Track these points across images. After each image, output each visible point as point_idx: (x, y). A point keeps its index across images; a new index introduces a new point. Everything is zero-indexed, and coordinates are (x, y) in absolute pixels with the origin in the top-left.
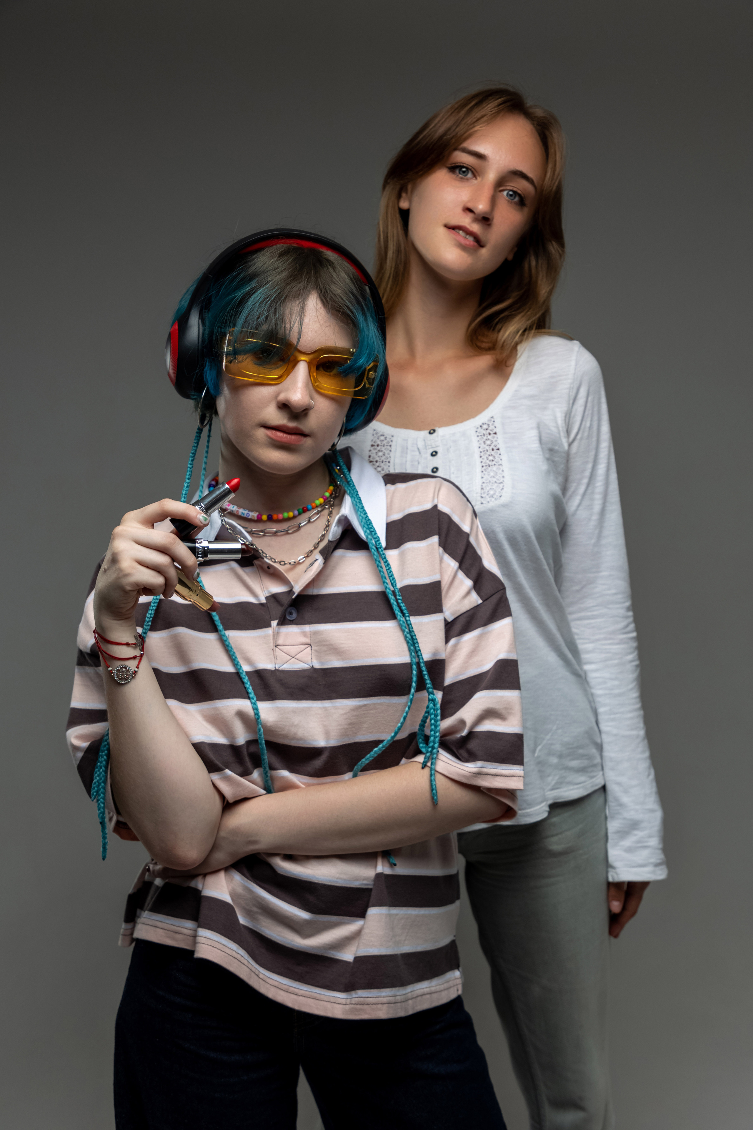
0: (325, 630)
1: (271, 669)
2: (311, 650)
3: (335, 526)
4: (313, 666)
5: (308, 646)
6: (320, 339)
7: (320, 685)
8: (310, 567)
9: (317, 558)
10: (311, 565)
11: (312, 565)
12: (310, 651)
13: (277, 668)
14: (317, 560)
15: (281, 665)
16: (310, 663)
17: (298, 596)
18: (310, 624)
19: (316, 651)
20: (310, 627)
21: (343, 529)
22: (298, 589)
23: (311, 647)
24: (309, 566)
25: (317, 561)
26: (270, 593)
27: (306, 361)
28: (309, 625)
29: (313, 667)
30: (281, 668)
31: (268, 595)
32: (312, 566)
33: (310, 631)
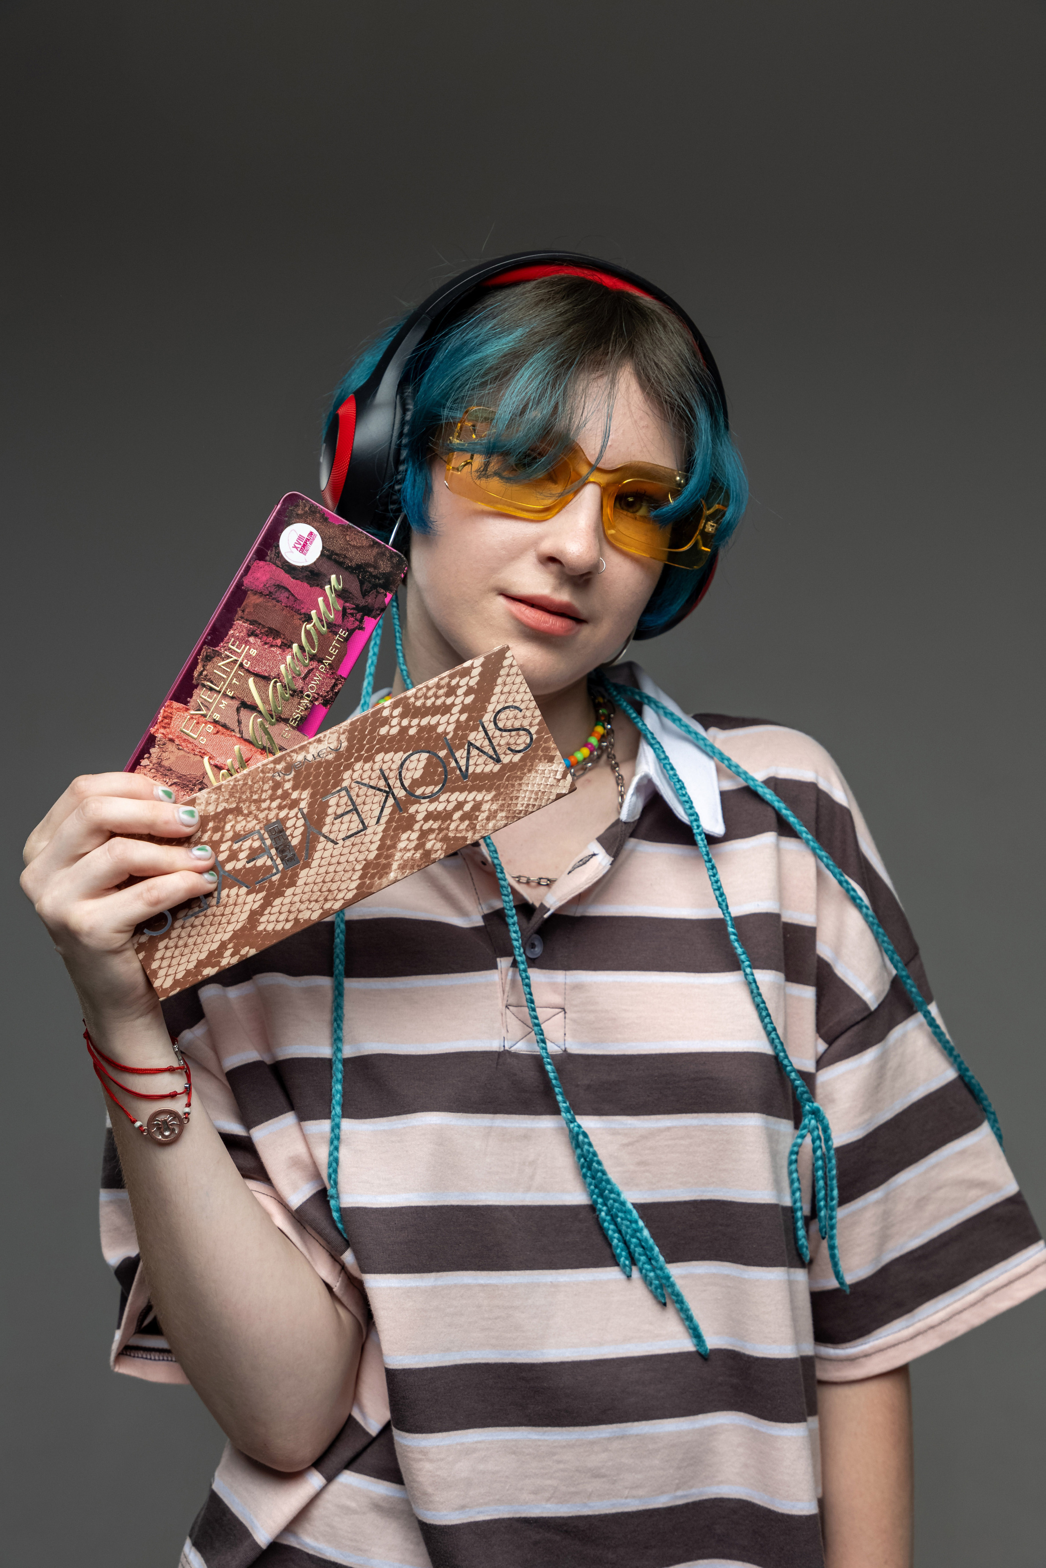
0: (595, 983)
1: (498, 1050)
2: (565, 1018)
3: (633, 795)
4: (565, 1049)
5: (560, 1010)
6: (628, 448)
7: (577, 1086)
8: (581, 865)
9: (596, 853)
10: (581, 863)
11: (584, 863)
12: (563, 1020)
13: (507, 1048)
14: (594, 855)
15: (514, 1043)
16: (561, 1043)
17: (553, 915)
18: (565, 970)
19: (574, 1021)
20: (566, 975)
21: (645, 800)
22: (555, 902)
23: (565, 1013)
24: (578, 864)
25: (594, 857)
26: (492, 908)
27: (599, 484)
28: (564, 972)
29: (565, 1051)
30: (513, 1049)
31: (486, 912)
32: (584, 866)
33: (565, 984)
